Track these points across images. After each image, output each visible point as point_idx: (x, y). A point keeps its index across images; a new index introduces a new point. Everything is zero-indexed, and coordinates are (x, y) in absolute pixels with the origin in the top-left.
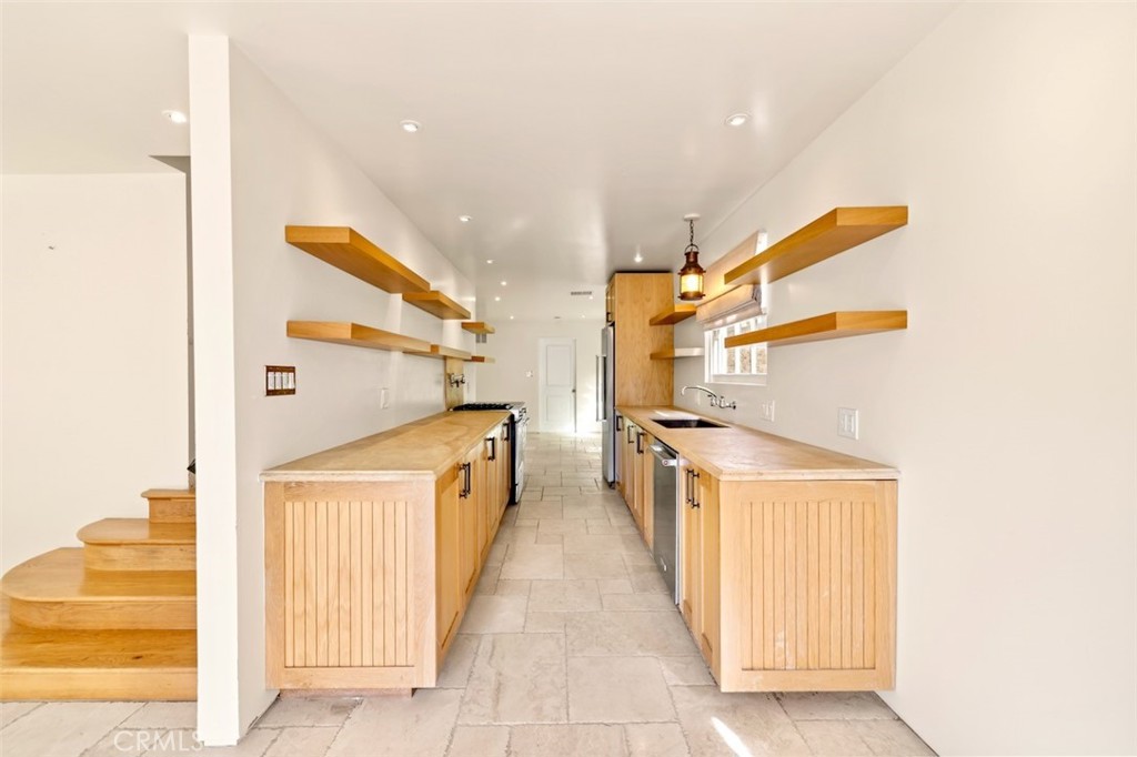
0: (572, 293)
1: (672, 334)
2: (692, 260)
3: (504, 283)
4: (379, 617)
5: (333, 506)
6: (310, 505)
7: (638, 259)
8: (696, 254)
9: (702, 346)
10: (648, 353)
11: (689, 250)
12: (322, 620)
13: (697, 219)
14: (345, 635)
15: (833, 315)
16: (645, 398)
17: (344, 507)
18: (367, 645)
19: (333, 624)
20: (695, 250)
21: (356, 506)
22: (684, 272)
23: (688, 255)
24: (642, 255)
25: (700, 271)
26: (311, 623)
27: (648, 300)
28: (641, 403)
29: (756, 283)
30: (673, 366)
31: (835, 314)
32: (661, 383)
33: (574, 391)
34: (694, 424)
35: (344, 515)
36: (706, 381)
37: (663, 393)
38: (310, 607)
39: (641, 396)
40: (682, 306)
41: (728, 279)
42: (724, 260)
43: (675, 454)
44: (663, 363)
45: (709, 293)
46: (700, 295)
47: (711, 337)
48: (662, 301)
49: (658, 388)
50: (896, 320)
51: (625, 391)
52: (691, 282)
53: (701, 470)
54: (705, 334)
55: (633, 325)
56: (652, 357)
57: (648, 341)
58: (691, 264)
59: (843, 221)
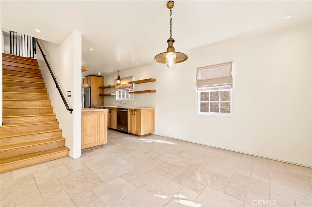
4: (98, 134)
5: (91, 116)
6: (87, 116)
7: (99, 74)
10: (98, 94)
12: (89, 136)
13: (120, 71)
14: (93, 138)
17: (93, 116)
18: (97, 138)
19: (91, 136)
20: (119, 76)
21: (95, 116)
22: (117, 80)
25: (120, 80)
26: (87, 137)
27: (98, 83)
31: (151, 90)
35: (93, 118)
36: (116, 100)
38: (87, 134)
39: (97, 104)
40: (112, 85)
41: (130, 83)
42: (124, 79)
43: (126, 109)
44: (102, 97)
45: (121, 84)
46: (120, 84)
47: (118, 92)
48: (101, 83)
49: (100, 102)
50: (155, 91)
51: (93, 102)
52: (119, 82)
53: (136, 109)
54: (117, 91)
55: (95, 88)
56: (100, 95)
57: (98, 91)
58: (119, 78)
59: (152, 80)
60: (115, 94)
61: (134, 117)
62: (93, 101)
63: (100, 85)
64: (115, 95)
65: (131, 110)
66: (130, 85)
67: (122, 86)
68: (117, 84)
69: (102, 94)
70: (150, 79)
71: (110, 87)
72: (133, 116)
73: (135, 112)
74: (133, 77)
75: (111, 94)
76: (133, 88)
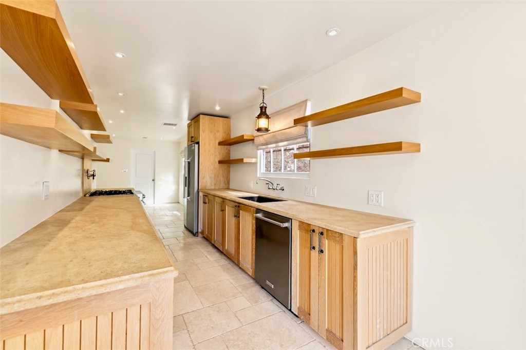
0: (165, 124)
1: (229, 150)
2: (264, 111)
3: (122, 112)
7: (218, 108)
8: (266, 107)
9: (257, 158)
10: (217, 160)
11: (262, 105)
13: (266, 89)
15: (401, 143)
16: (215, 185)
20: (265, 105)
22: (259, 117)
23: (261, 108)
24: (220, 106)
25: (268, 117)
27: (218, 131)
28: (213, 187)
29: (306, 126)
30: (230, 167)
31: (401, 142)
32: (223, 177)
33: (153, 180)
34: (256, 199)
36: (258, 176)
37: (224, 182)
39: (213, 184)
40: (247, 136)
41: (297, 122)
42: (278, 113)
43: (287, 220)
44: (225, 166)
45: (272, 129)
46: (267, 130)
47: (261, 153)
48: (225, 133)
49: (222, 179)
50: (416, 148)
51: (205, 180)
52: (263, 123)
53: (327, 230)
54: (259, 151)
55: (210, 144)
56: (220, 162)
57: (217, 153)
58: (263, 113)
59: (405, 95)
60: (253, 160)
61: (320, 261)
62: (204, 178)
63: (220, 137)
64: (256, 163)
65: (307, 229)
66: (299, 129)
67: (274, 136)
68: (259, 130)
69: (226, 159)
70: (399, 92)
71: (241, 140)
72: (315, 254)
73: (326, 242)
74: (309, 104)
75: (243, 159)
76: (308, 141)
